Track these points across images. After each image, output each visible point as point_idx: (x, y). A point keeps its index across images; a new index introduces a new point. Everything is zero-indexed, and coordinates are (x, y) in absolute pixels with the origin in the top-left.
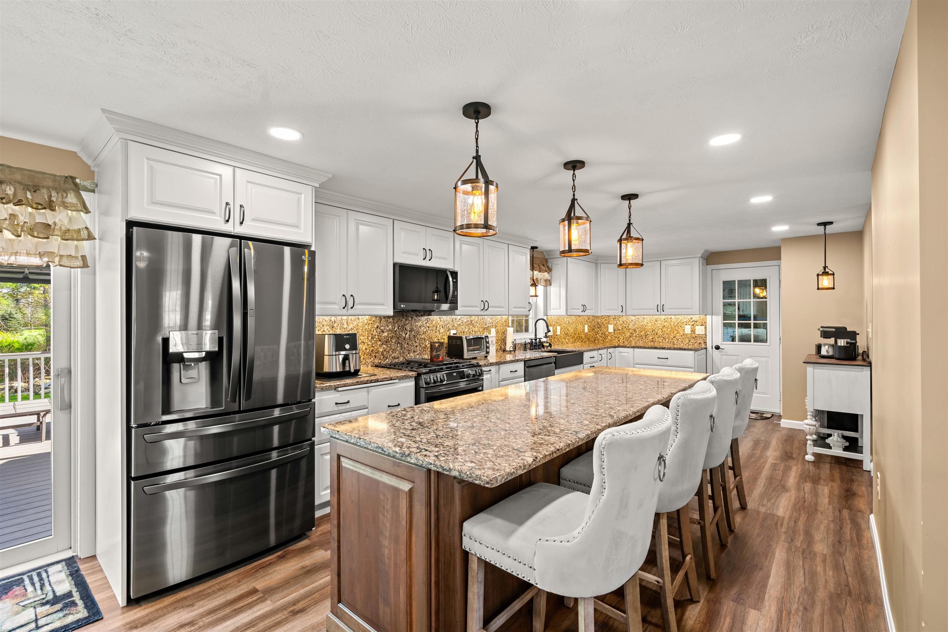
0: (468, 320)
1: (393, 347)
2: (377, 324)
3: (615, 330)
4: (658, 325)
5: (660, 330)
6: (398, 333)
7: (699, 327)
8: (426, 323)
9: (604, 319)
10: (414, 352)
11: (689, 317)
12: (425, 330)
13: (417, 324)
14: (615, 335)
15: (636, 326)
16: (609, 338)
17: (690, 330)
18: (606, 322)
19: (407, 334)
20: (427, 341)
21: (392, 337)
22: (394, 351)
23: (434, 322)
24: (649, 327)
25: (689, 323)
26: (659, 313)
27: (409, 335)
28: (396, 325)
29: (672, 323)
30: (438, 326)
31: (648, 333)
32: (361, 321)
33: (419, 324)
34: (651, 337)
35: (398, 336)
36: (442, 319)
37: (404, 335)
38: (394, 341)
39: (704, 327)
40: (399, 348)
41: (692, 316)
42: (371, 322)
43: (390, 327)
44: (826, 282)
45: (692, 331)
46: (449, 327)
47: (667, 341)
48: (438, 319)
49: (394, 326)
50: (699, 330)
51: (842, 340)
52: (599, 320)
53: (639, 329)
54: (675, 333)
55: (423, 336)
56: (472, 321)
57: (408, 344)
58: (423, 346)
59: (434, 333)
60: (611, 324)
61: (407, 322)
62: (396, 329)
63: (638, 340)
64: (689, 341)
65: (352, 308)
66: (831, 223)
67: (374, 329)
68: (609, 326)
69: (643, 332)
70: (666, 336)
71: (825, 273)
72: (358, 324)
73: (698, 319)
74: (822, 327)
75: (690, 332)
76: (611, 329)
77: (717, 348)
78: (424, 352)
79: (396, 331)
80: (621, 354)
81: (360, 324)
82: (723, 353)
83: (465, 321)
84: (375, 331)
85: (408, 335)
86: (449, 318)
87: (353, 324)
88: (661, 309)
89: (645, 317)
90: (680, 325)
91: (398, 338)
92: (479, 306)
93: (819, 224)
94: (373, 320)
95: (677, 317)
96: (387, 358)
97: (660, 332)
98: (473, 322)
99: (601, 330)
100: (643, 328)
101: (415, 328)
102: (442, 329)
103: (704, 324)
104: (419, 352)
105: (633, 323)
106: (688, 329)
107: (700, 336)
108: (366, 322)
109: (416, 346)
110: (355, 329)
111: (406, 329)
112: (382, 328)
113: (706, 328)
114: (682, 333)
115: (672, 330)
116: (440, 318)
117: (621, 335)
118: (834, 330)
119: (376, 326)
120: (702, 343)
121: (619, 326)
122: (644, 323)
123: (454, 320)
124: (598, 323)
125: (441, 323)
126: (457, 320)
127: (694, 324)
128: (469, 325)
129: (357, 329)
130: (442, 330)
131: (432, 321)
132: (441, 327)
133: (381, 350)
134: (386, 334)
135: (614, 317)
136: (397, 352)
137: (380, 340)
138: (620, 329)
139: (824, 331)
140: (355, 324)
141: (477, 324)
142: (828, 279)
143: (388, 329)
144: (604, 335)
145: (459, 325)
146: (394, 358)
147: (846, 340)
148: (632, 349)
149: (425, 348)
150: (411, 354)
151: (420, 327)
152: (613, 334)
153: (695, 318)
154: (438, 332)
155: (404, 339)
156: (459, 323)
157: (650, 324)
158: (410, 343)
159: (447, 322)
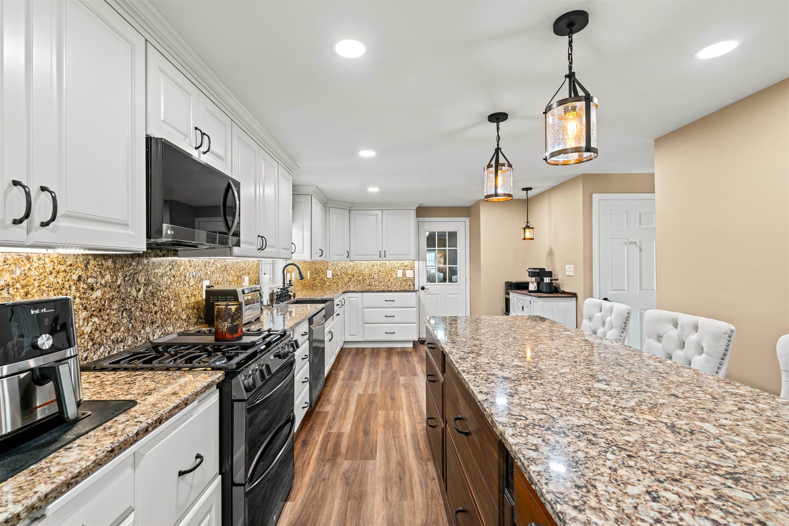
0: (223, 264)
1: (114, 320)
2: (79, 272)
3: (333, 276)
4: (375, 270)
5: (376, 274)
6: (123, 290)
7: (409, 271)
8: (171, 270)
9: (323, 265)
10: (152, 323)
11: (401, 262)
12: (169, 282)
13: (156, 271)
14: (334, 281)
15: (354, 271)
16: (328, 283)
17: (402, 274)
18: (324, 268)
19: (140, 290)
20: (172, 302)
21: (111, 300)
22: (115, 327)
23: (182, 267)
24: (366, 272)
25: (401, 268)
26: (381, 258)
27: (144, 293)
28: (120, 274)
29: (387, 268)
30: (187, 275)
31: (366, 277)
32: (36, 265)
33: (160, 271)
34: (368, 282)
35: (123, 296)
36: (192, 264)
37: (135, 294)
38: (115, 306)
39: (413, 271)
40: (125, 321)
41: (403, 262)
42: (63, 268)
43: (108, 277)
44: (528, 234)
45: (403, 275)
46: (200, 276)
47: (382, 284)
48: (187, 263)
49: (114, 275)
50: (409, 274)
51: (547, 278)
52: (318, 266)
53: (357, 274)
54: (389, 276)
55: (165, 293)
56: (226, 266)
57: (141, 310)
58: (166, 311)
59: (181, 286)
60: (330, 270)
61: (140, 268)
62: (119, 282)
63: (356, 285)
64: (401, 283)
65: (44, 225)
66: (531, 189)
67: (71, 283)
68: (328, 271)
69: (361, 277)
70: (382, 280)
71: (528, 227)
72: (28, 274)
73: (408, 264)
74: (529, 269)
75: (401, 276)
76: (329, 274)
77: (423, 288)
78: (168, 321)
79: (119, 287)
80: (351, 299)
81: (34, 273)
82: (427, 293)
83: (219, 266)
84: (73, 288)
85: (141, 292)
86: (201, 261)
87: (12, 272)
88: (382, 255)
89: (363, 262)
90: (393, 269)
91: (123, 300)
92: (256, 243)
93: (523, 189)
94: (69, 263)
95: (391, 262)
96: (100, 345)
97: (376, 276)
98: (227, 268)
99: (319, 276)
100: (360, 273)
101: (154, 280)
102: (192, 279)
103: (412, 268)
104: (160, 322)
105: (351, 268)
106: (400, 273)
107: (409, 279)
108: (49, 267)
109: (156, 313)
110: (18, 285)
111: (138, 281)
112: (90, 281)
113: (414, 272)
114: (395, 277)
115: (387, 275)
116: (189, 261)
117: (340, 280)
118: (538, 271)
119: (75, 277)
120: (412, 284)
121: (338, 271)
122: (362, 268)
123: (207, 265)
124: (316, 269)
125: (190, 270)
126: (210, 265)
127: (405, 268)
128: (224, 272)
129: (23, 287)
130: (192, 282)
131: (179, 267)
132: (191, 275)
134: (98, 293)
135: (332, 263)
136: (122, 329)
137: (85, 308)
138: (339, 274)
139: (532, 272)
140: (18, 272)
141: (232, 271)
142: (529, 232)
143: (103, 282)
144: (323, 282)
145: (213, 272)
146: (116, 342)
147: (549, 278)
148: (361, 294)
149: (169, 314)
150: (148, 329)
151: (162, 276)
152: (332, 279)
153: (406, 263)
154: (187, 285)
155: (135, 301)
156: (213, 269)
157: (367, 269)
158: (145, 308)
159: (199, 268)
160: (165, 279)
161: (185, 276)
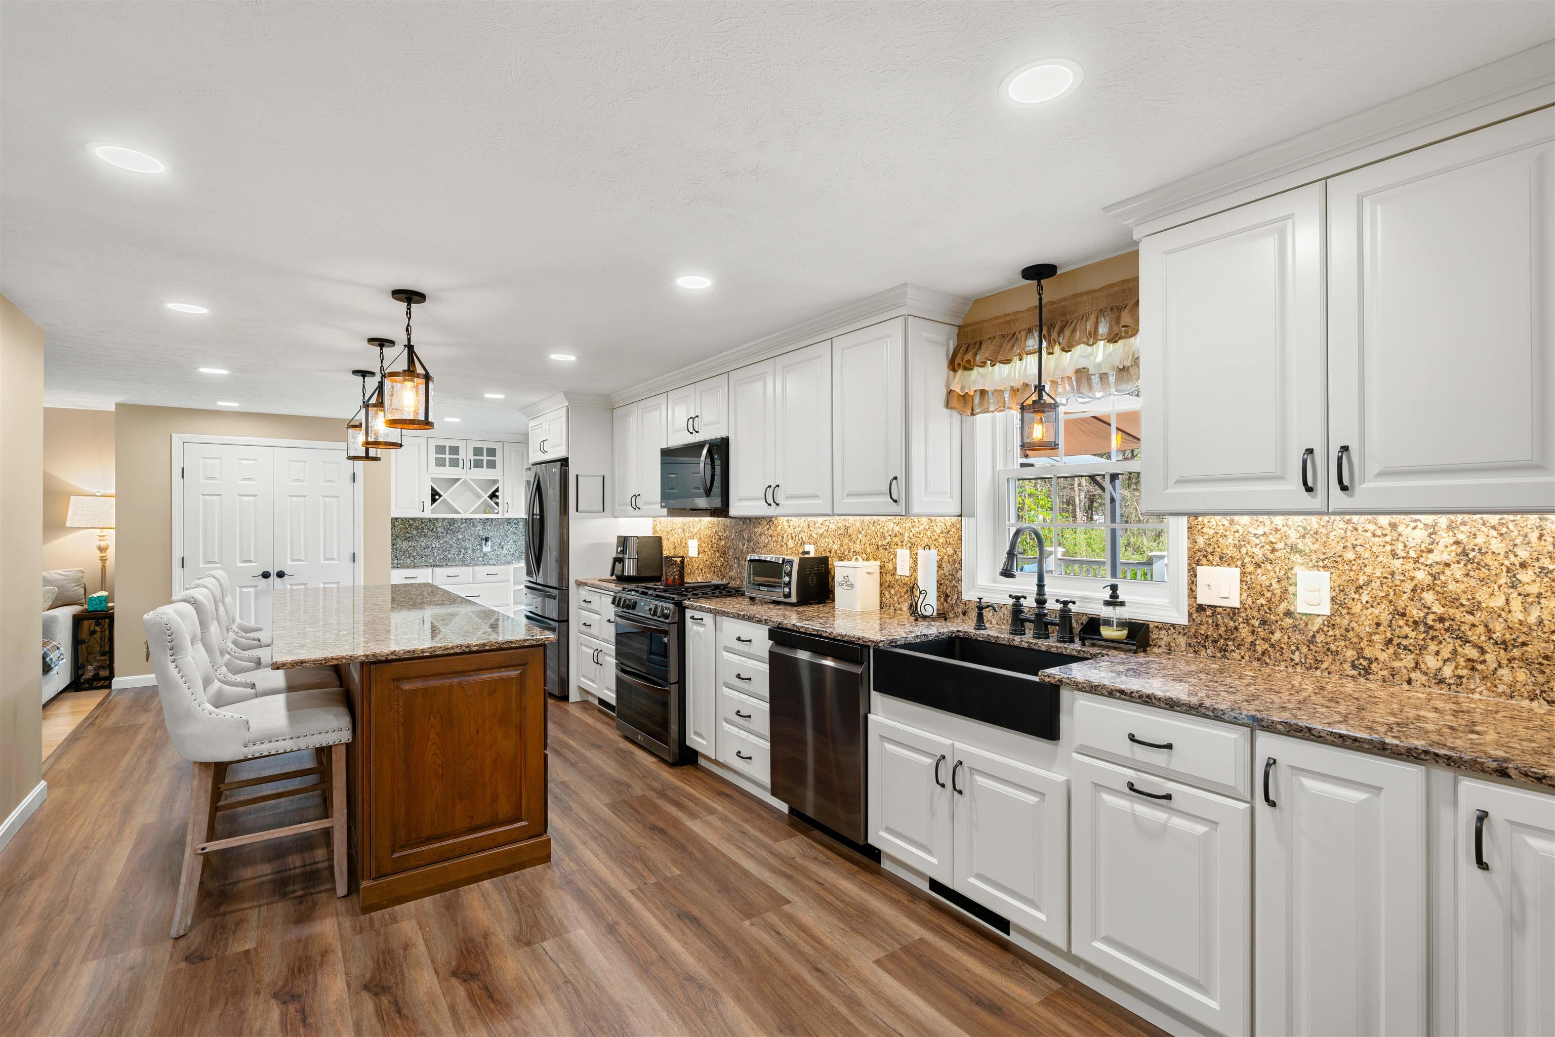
0: (840, 525)
8: (768, 529)
12: (766, 541)
13: (756, 530)
19: (744, 545)
23: (779, 527)
30: (785, 536)
36: (791, 523)
37: (741, 547)
43: (727, 532)
46: (802, 538)
48: (785, 523)
56: (847, 528)
81: (702, 528)
83: (833, 527)
85: (745, 546)
86: (802, 521)
96: (724, 577)
98: (850, 531)
102: (790, 541)
112: (720, 534)
116: (788, 521)
123: (811, 525)
125: (790, 531)
126: (817, 525)
128: (842, 537)
130: (791, 544)
132: (790, 537)
133: (719, 564)
141: (860, 536)
145: (821, 535)
151: (760, 535)
154: (785, 546)
156: (821, 531)
159: (800, 529)
160: (763, 537)
161: (783, 537)
